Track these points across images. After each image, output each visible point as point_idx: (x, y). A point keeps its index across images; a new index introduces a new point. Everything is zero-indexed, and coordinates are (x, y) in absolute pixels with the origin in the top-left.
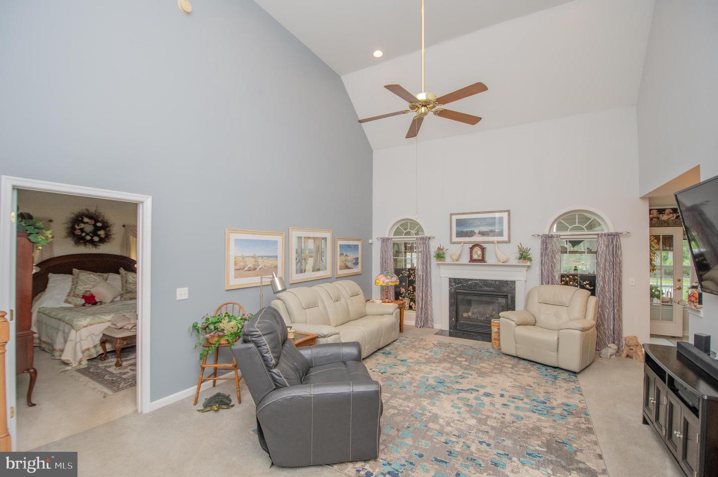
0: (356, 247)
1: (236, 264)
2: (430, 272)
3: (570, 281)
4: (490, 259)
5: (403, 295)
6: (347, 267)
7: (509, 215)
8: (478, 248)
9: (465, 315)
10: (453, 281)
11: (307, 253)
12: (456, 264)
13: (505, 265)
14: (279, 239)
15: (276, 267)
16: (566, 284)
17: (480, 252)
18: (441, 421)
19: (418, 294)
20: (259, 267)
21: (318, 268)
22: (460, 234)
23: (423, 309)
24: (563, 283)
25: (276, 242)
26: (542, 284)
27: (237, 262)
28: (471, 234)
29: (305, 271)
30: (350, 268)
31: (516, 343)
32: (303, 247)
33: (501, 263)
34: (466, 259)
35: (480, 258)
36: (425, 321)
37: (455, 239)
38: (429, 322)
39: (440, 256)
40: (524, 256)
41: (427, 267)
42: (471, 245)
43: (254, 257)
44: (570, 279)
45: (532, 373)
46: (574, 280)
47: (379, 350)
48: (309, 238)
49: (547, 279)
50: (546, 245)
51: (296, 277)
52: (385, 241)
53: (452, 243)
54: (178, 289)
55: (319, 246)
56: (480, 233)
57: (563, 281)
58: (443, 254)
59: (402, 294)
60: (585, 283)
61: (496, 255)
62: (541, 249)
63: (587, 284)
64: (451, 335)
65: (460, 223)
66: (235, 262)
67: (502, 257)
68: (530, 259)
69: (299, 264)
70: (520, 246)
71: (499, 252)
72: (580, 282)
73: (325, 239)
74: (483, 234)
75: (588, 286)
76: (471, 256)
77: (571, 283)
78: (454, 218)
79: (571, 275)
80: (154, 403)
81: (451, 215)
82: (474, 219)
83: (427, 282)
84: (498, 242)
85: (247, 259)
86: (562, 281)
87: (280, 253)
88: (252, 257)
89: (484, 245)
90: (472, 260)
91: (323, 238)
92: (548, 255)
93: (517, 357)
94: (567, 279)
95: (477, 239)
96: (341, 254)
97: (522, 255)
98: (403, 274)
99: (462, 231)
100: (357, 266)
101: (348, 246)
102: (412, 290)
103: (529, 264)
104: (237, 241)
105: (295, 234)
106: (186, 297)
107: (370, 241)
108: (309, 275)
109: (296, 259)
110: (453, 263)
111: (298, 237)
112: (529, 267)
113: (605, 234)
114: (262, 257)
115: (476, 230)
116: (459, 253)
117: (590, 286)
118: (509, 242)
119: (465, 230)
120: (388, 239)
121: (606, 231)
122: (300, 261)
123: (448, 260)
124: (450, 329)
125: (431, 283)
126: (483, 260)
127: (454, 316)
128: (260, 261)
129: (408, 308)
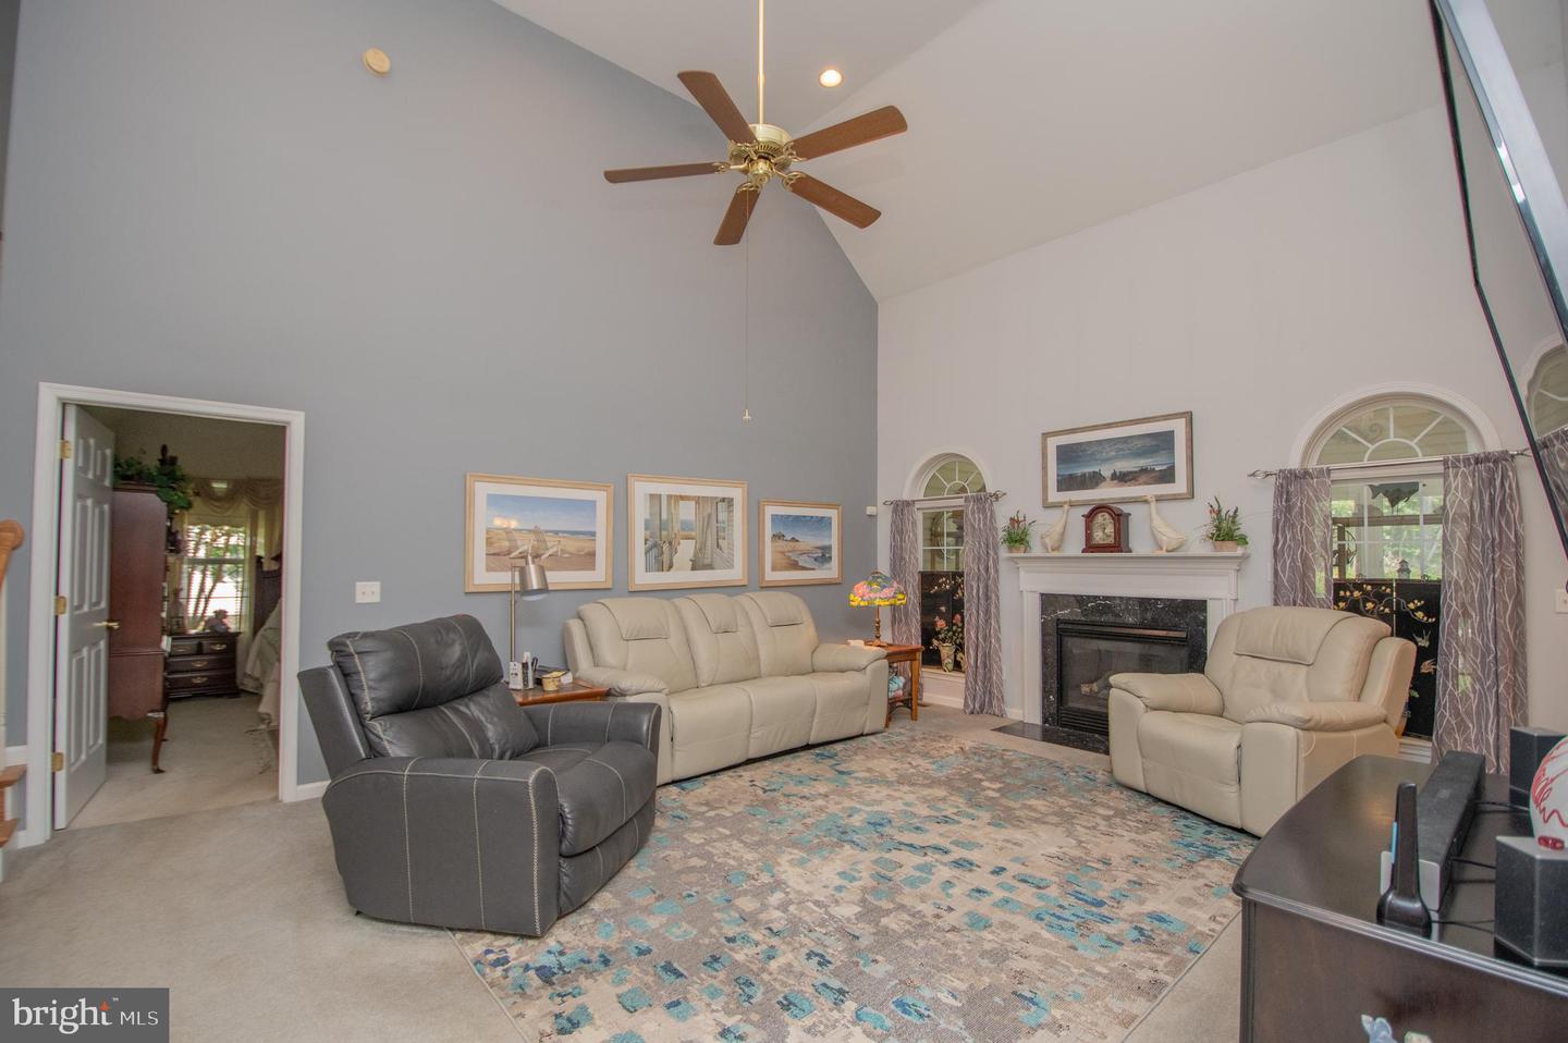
0: (822, 523)
1: (489, 542)
2: (996, 581)
3: (1366, 601)
4: (1140, 544)
5: (941, 636)
6: (795, 566)
7: (1190, 424)
8: (1107, 516)
9: (1085, 689)
10: (1048, 601)
11: (676, 530)
12: (1055, 558)
13: (1175, 558)
14: (601, 498)
15: (592, 555)
16: (1355, 608)
17: (1110, 529)
19: (970, 635)
20: (551, 552)
21: (707, 561)
22: (1066, 483)
23: (981, 671)
24: (1342, 605)
25: (592, 504)
26: (1276, 604)
27: (493, 540)
28: (1094, 480)
29: (670, 567)
30: (804, 568)
31: (1143, 756)
32: (664, 516)
33: (1163, 553)
34: (1075, 546)
35: (1111, 540)
36: (984, 701)
37: (1055, 496)
38: (995, 702)
39: (1017, 537)
40: (1225, 531)
41: (987, 570)
42: (1086, 510)
43: (536, 532)
44: (1365, 592)
46: (1380, 597)
47: (808, 747)
48: (682, 498)
49: (1290, 589)
50: (1287, 500)
51: (643, 577)
52: (901, 508)
53: (1047, 506)
54: (358, 584)
55: (709, 515)
56: (1114, 477)
57: (1344, 599)
58: (1025, 532)
59: (939, 633)
60: (1411, 606)
61: (1153, 535)
62: (1275, 512)
63: (1418, 609)
64: (1047, 736)
65: (1067, 454)
66: (487, 539)
67: (1169, 536)
68: (1243, 540)
69: (654, 552)
70: (1216, 507)
71: (1158, 523)
72: (1398, 603)
73: (729, 502)
74: (1122, 478)
75: (1420, 615)
76: (1089, 537)
77: (1370, 605)
78: (1053, 443)
79: (1369, 582)
80: (301, 787)
81: (1046, 435)
82: (1100, 442)
83: (987, 598)
84: (1159, 499)
85: (516, 535)
86: (1337, 599)
87: (601, 524)
88: (530, 531)
89: (1125, 509)
90: (1091, 547)
91: (723, 500)
92: (1293, 525)
93: (1148, 794)
94: (1357, 594)
95: (1107, 492)
96: (777, 537)
97: (1219, 528)
98: (940, 585)
99: (1071, 475)
100: (827, 566)
101: (797, 519)
102: (960, 625)
103: (1240, 551)
104: (494, 500)
105: (641, 489)
106: (376, 599)
107: (870, 510)
108: (681, 575)
109: (646, 540)
110: (1048, 555)
111: (652, 496)
112: (1245, 558)
113: (1467, 460)
114: (556, 533)
115: (1106, 471)
116: (1059, 529)
117: (1428, 615)
118: (1191, 495)
119: (1079, 471)
120: (909, 504)
121: (1473, 449)
122: (655, 545)
123: (1037, 550)
124: (1045, 721)
125: (997, 607)
126: (1119, 544)
127: (1055, 686)
128: (551, 541)
129: (951, 666)
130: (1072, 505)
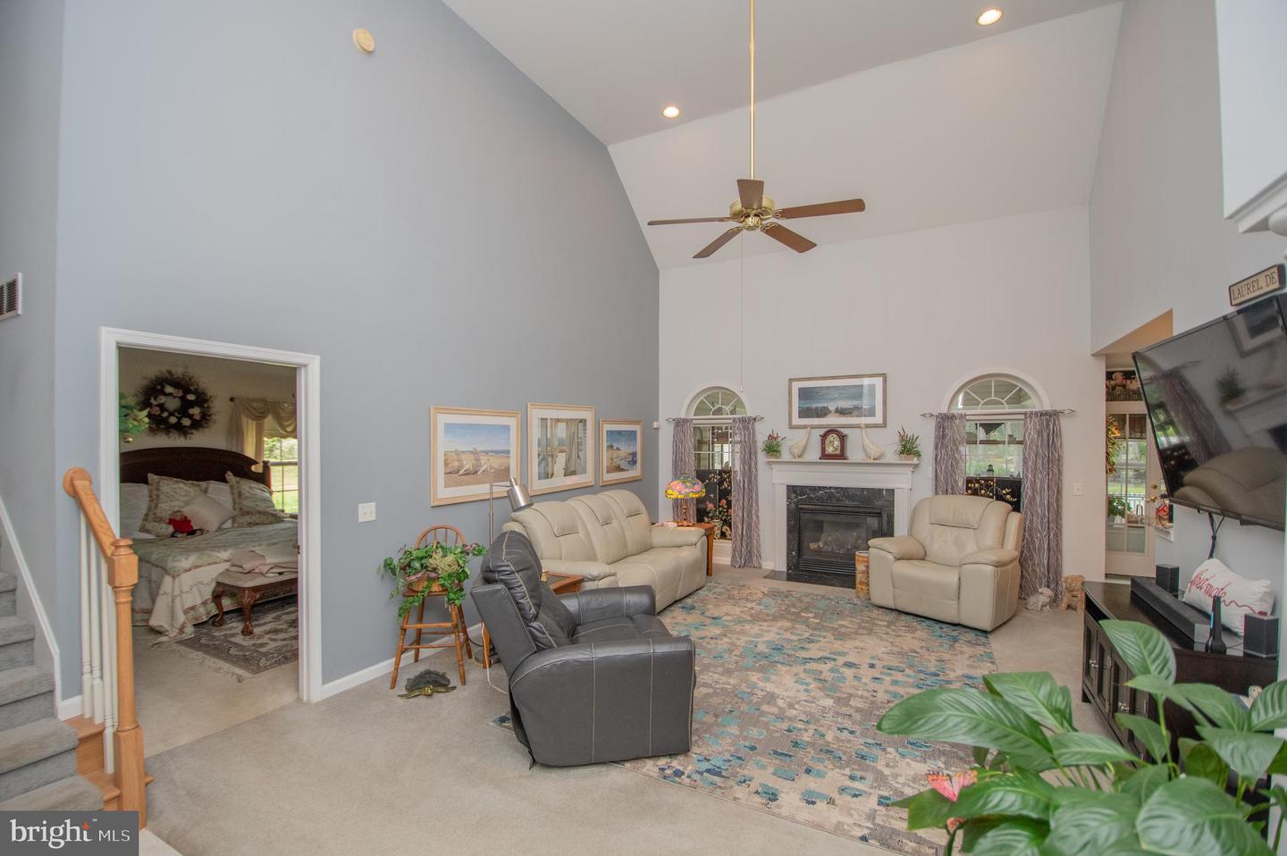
0: (632, 434)
1: (446, 464)
2: (756, 476)
3: (981, 489)
4: (854, 454)
5: (711, 515)
6: (619, 469)
7: (885, 381)
8: (835, 436)
9: (813, 546)
10: (793, 490)
11: (555, 446)
12: (799, 461)
13: (877, 463)
14: (512, 422)
15: (507, 470)
16: (975, 493)
17: (837, 443)
18: (780, 702)
19: (736, 513)
20: (482, 469)
21: (573, 469)
22: (804, 413)
23: (745, 538)
24: (969, 491)
25: (507, 428)
26: (937, 493)
27: (449, 461)
28: (823, 413)
29: (552, 475)
30: (623, 470)
31: (894, 587)
32: (549, 436)
33: (872, 461)
34: (814, 454)
35: (838, 452)
36: (747, 557)
37: (797, 421)
38: (755, 558)
39: (772, 448)
40: (908, 448)
41: (750, 468)
42: (822, 431)
43: (474, 453)
44: (981, 484)
45: (918, 634)
46: (988, 487)
47: (676, 602)
48: (558, 420)
49: (943, 485)
50: (943, 432)
51: (539, 486)
52: (680, 423)
53: (791, 427)
54: (360, 505)
55: (574, 433)
56: (837, 411)
57: (970, 488)
58: (778, 445)
59: (709, 512)
60: (1004, 492)
61: (863, 447)
62: (936, 438)
63: (1008, 493)
64: (790, 578)
65: (805, 394)
66: (445, 460)
67: (874, 451)
68: (918, 454)
69: (543, 463)
70: (903, 434)
71: (867, 442)
72: (997, 490)
73: (583, 421)
74: (842, 412)
75: (1008, 497)
76: (823, 449)
77: (983, 492)
78: (796, 386)
79: (983, 479)
80: (327, 686)
81: (791, 380)
82: (828, 388)
83: (751, 491)
84: (867, 426)
85: (463, 457)
86: (968, 488)
87: (514, 447)
88: (471, 452)
89: (845, 431)
90: (825, 456)
91: (581, 421)
92: (947, 447)
93: (896, 610)
94: (977, 485)
95: (833, 420)
96: (610, 447)
97: (904, 446)
98: (710, 479)
99: (808, 408)
100: (634, 467)
101: (620, 433)
102: (725, 507)
103: (915, 461)
104: (450, 428)
105: (536, 414)
106: (373, 518)
107: (655, 425)
108: (560, 481)
109: (539, 454)
110: (794, 460)
111: (542, 419)
112: (916, 466)
113: (1036, 413)
114: (486, 452)
115: (832, 407)
116: (803, 443)
117: (1013, 496)
118: (884, 425)
119: (814, 406)
120: (685, 421)
121: (1038, 409)
122: (544, 459)
123: (786, 456)
124: (788, 570)
125: (757, 495)
126: (841, 455)
127: (796, 547)
128: (483, 459)
129: (719, 536)
130: (813, 427)
